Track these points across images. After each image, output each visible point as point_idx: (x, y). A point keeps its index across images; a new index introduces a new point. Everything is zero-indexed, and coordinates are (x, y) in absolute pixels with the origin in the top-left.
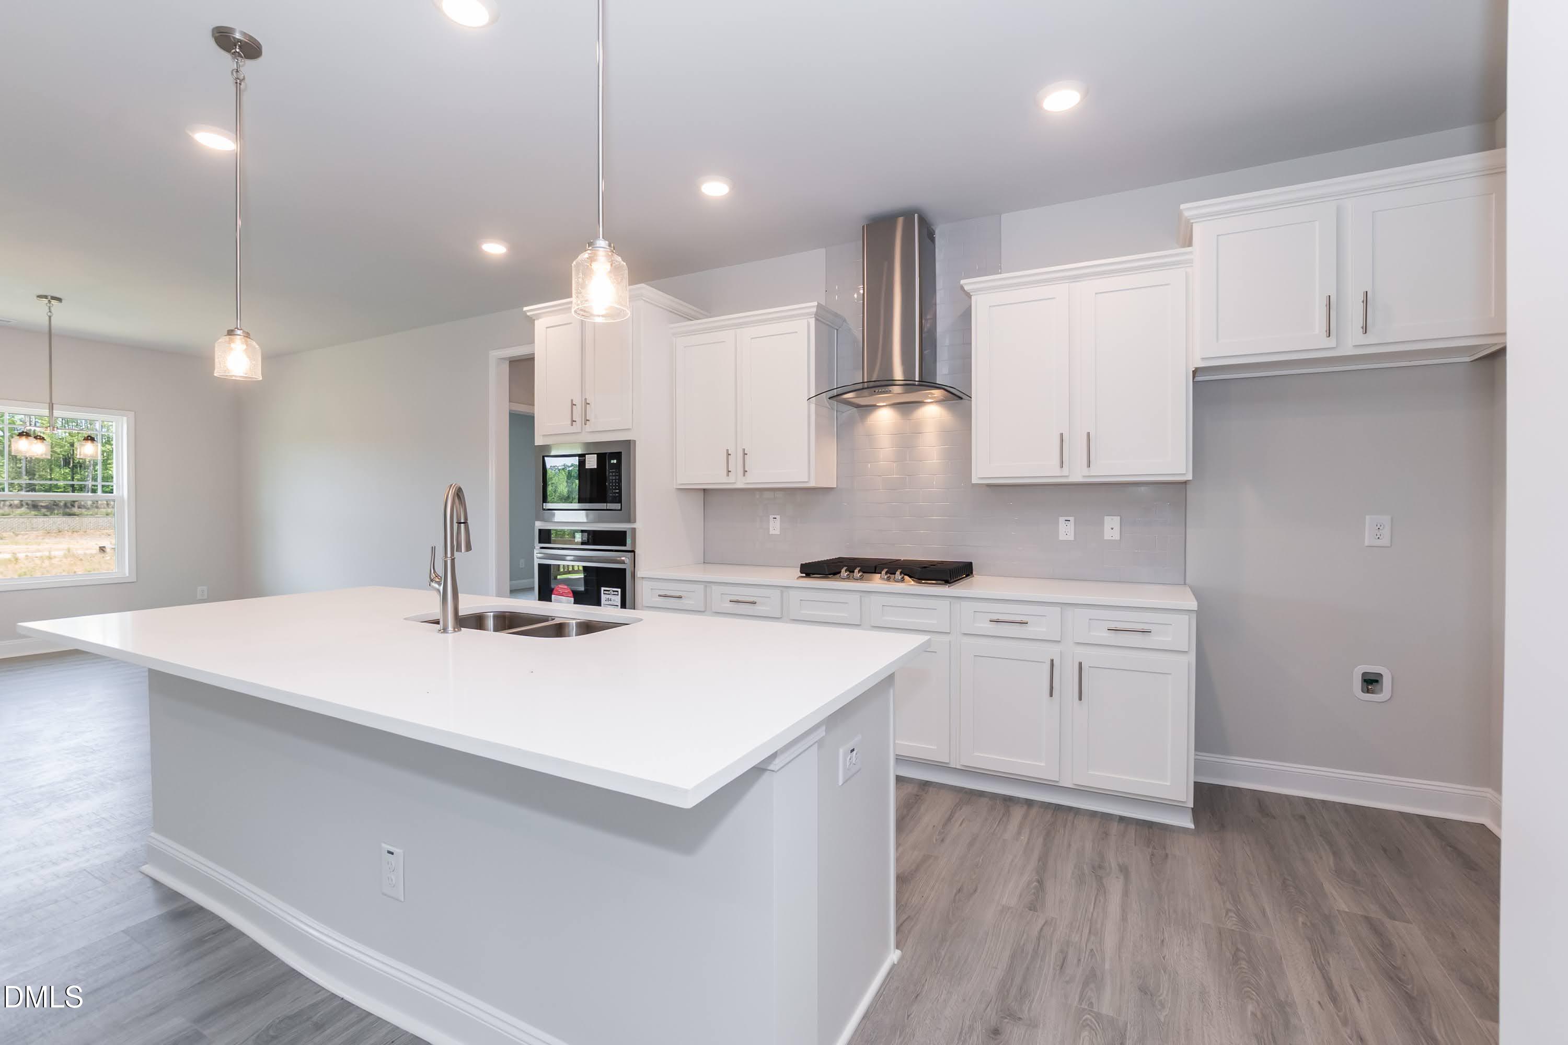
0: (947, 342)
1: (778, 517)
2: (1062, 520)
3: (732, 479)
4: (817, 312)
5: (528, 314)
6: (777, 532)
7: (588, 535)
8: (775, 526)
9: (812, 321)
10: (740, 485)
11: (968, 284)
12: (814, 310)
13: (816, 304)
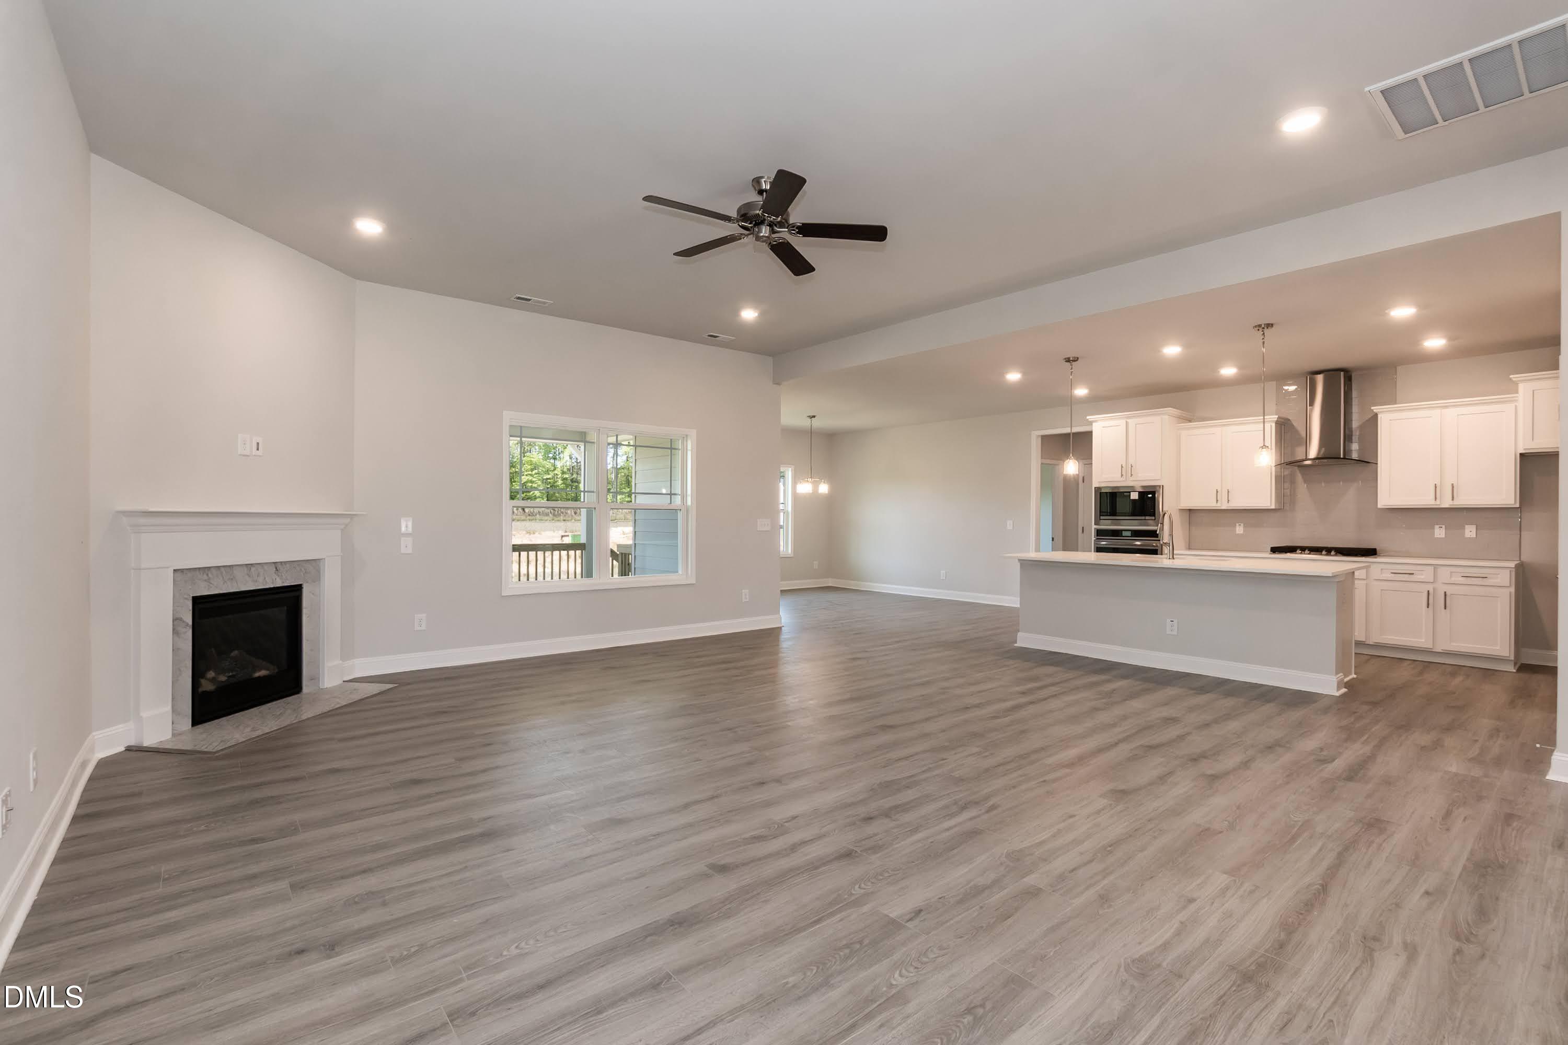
0: (1358, 434)
1: (1242, 524)
2: (1437, 527)
3: (1219, 504)
4: (1277, 421)
5: (1090, 420)
6: (1242, 532)
7: (1132, 533)
8: (1240, 529)
9: (1274, 425)
10: (1223, 508)
11: (1375, 409)
12: (1276, 419)
13: (1277, 416)
